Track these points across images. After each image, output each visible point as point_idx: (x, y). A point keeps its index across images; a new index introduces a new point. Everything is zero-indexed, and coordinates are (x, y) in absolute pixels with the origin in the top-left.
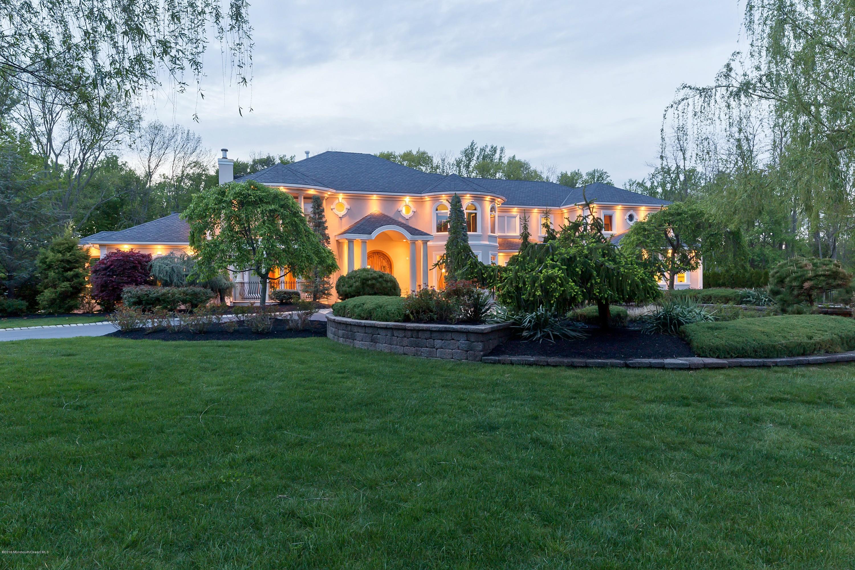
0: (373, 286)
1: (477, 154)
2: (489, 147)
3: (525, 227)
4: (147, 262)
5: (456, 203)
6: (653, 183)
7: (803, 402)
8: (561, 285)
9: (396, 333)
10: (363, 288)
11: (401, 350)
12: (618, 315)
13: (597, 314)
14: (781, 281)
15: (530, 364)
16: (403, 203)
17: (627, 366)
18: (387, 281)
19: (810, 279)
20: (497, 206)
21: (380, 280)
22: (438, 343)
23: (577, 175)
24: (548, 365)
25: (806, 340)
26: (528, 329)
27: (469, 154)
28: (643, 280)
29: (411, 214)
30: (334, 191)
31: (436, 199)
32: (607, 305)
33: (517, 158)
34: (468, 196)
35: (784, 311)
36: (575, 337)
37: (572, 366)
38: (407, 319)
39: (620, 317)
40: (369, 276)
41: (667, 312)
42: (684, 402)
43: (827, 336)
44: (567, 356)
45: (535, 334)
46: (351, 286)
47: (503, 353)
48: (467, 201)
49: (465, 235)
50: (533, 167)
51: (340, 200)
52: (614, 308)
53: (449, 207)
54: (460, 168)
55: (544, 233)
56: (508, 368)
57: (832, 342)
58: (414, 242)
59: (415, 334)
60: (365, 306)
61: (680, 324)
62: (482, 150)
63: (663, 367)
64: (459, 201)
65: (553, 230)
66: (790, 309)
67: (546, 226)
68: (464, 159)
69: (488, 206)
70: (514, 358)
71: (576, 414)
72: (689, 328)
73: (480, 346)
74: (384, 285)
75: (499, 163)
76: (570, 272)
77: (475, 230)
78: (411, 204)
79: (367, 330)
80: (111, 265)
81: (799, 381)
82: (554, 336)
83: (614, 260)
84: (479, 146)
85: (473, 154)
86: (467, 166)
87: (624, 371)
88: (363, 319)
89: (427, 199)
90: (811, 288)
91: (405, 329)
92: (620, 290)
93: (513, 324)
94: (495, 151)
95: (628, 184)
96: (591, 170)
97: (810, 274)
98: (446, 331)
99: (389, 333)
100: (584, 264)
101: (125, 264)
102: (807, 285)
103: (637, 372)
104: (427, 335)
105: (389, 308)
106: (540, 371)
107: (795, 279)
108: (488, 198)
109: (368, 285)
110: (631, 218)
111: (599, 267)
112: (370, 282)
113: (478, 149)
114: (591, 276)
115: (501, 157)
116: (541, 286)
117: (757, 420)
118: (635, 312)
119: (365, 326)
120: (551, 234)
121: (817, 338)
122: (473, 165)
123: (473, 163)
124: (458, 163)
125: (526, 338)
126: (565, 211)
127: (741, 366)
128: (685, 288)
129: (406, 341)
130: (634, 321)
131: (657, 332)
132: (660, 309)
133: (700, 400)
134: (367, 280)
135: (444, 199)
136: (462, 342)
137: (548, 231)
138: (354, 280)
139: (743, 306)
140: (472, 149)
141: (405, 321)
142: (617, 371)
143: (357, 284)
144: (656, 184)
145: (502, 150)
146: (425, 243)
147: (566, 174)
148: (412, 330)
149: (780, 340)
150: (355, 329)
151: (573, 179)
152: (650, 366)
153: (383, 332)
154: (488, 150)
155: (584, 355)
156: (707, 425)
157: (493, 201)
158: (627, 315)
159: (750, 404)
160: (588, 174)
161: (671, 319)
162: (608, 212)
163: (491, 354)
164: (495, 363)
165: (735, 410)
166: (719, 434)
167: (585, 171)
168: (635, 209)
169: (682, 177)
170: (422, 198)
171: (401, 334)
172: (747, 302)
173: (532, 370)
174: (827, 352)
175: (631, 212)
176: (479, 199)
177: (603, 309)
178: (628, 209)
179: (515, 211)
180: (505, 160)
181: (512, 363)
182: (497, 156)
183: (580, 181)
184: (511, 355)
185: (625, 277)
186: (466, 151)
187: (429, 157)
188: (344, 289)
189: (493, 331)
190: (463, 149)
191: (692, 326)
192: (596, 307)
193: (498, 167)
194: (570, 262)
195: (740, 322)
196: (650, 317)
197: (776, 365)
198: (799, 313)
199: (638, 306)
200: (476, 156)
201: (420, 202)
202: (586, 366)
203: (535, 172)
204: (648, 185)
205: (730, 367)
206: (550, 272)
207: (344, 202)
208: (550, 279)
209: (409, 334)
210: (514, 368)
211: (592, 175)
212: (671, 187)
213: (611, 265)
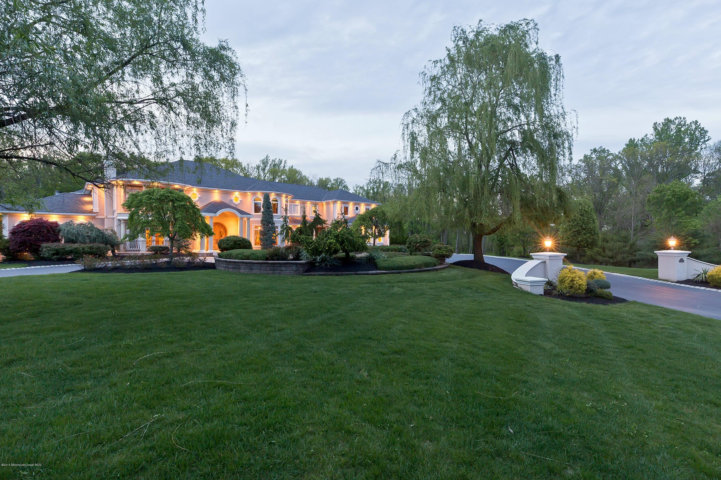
0: (239, 244)
1: (270, 163)
2: (278, 160)
3: (304, 212)
4: (56, 227)
5: (267, 198)
6: (368, 187)
7: (407, 282)
8: (334, 245)
9: (263, 265)
10: (235, 245)
11: (265, 272)
12: (352, 257)
13: (345, 256)
14: (410, 243)
15: (322, 275)
16: (234, 196)
17: (356, 274)
18: (246, 242)
19: (419, 243)
20: (289, 199)
21: (243, 241)
22: (283, 268)
23: (328, 180)
24: (328, 275)
25: (413, 264)
26: (319, 262)
27: (265, 162)
28: (362, 243)
29: (239, 202)
30: (191, 186)
31: (254, 194)
32: (349, 253)
33: (294, 168)
34: (273, 194)
35: (411, 255)
36: (337, 265)
37: (338, 275)
38: (267, 259)
39: (353, 258)
40: (238, 240)
41: (370, 255)
42: (374, 283)
43: (420, 263)
44: (335, 272)
45: (321, 265)
46: (228, 245)
47: (310, 272)
48: (272, 196)
49: (272, 216)
50: (304, 174)
51: (195, 192)
52: (351, 254)
53: (262, 200)
54: (259, 170)
55: (314, 215)
56: (313, 277)
57: (421, 265)
58: (242, 219)
59: (272, 265)
60: (245, 254)
61: (375, 259)
62: (274, 161)
63: (368, 274)
64: (268, 197)
65: (319, 214)
66: (413, 254)
67: (315, 212)
68: (262, 165)
69: (284, 200)
70: (315, 273)
71: (341, 288)
72: (377, 261)
73: (302, 269)
74: (245, 244)
75: (283, 169)
76: (338, 241)
77: (277, 213)
78: (239, 196)
79: (247, 264)
80: (29, 229)
81: (409, 276)
82: (330, 265)
83: (352, 235)
84: (271, 158)
85: (267, 162)
86: (264, 170)
87: (355, 276)
88: (244, 259)
89: (249, 194)
90: (419, 246)
91: (268, 263)
92: (354, 246)
93: (313, 260)
94: (281, 162)
95: (355, 187)
96: (336, 178)
97: (419, 241)
98: (287, 263)
99: (259, 265)
100: (342, 237)
101: (40, 228)
102: (418, 245)
103: (359, 276)
104: (279, 265)
105: (258, 254)
106: (326, 277)
107: (414, 243)
108: (284, 195)
109: (237, 244)
110: (357, 209)
111: (347, 238)
112: (238, 242)
113: (271, 160)
114: (344, 242)
115: (284, 166)
116: (328, 245)
117: (393, 287)
118: (359, 255)
119: (246, 263)
120: (318, 216)
121: (416, 263)
122: (267, 170)
123: (267, 168)
124: (258, 167)
125: (317, 266)
126: (324, 203)
127: (393, 273)
128: (381, 245)
129: (268, 268)
130: (358, 259)
131: (367, 263)
132: (368, 254)
133: (378, 283)
134: (237, 241)
135: (260, 195)
136: (294, 268)
137: (316, 215)
138: (229, 241)
139: (400, 253)
140: (267, 160)
141: (266, 260)
142: (353, 276)
143: (232, 243)
144: (369, 188)
145: (285, 162)
146: (248, 219)
147: (322, 179)
148: (272, 263)
149: (405, 264)
150: (241, 264)
151: (326, 182)
152: (364, 274)
153: (256, 265)
154: (276, 161)
155: (341, 271)
156: (379, 288)
157: (286, 197)
158: (356, 257)
159: (393, 283)
160: (334, 180)
161: (372, 258)
162: (346, 205)
163: (306, 272)
164: (308, 275)
165: (388, 284)
166: (382, 290)
167: (332, 178)
168: (359, 204)
169: (382, 186)
170: (245, 193)
171: (266, 265)
172: (402, 251)
173: (322, 277)
174: (419, 268)
175: (357, 206)
176: (279, 196)
177: (347, 254)
178: (356, 204)
179: (298, 202)
180: (287, 168)
181: (315, 275)
182: (282, 165)
183: (330, 183)
184: (313, 272)
185: (356, 242)
186: (263, 160)
187: (240, 163)
188: (224, 246)
189: (306, 263)
190: (261, 159)
191: (379, 260)
192: (344, 254)
193: (283, 172)
194: (337, 237)
195: (395, 258)
196: (364, 257)
197: (403, 272)
198: (415, 255)
199: (360, 253)
200: (269, 164)
201: (244, 195)
202: (342, 275)
203: (305, 176)
204: (366, 188)
205: (389, 273)
206: (331, 241)
207: (197, 193)
208: (331, 243)
209: (270, 265)
210: (316, 277)
211: (336, 180)
212: (377, 190)
213: (351, 238)
